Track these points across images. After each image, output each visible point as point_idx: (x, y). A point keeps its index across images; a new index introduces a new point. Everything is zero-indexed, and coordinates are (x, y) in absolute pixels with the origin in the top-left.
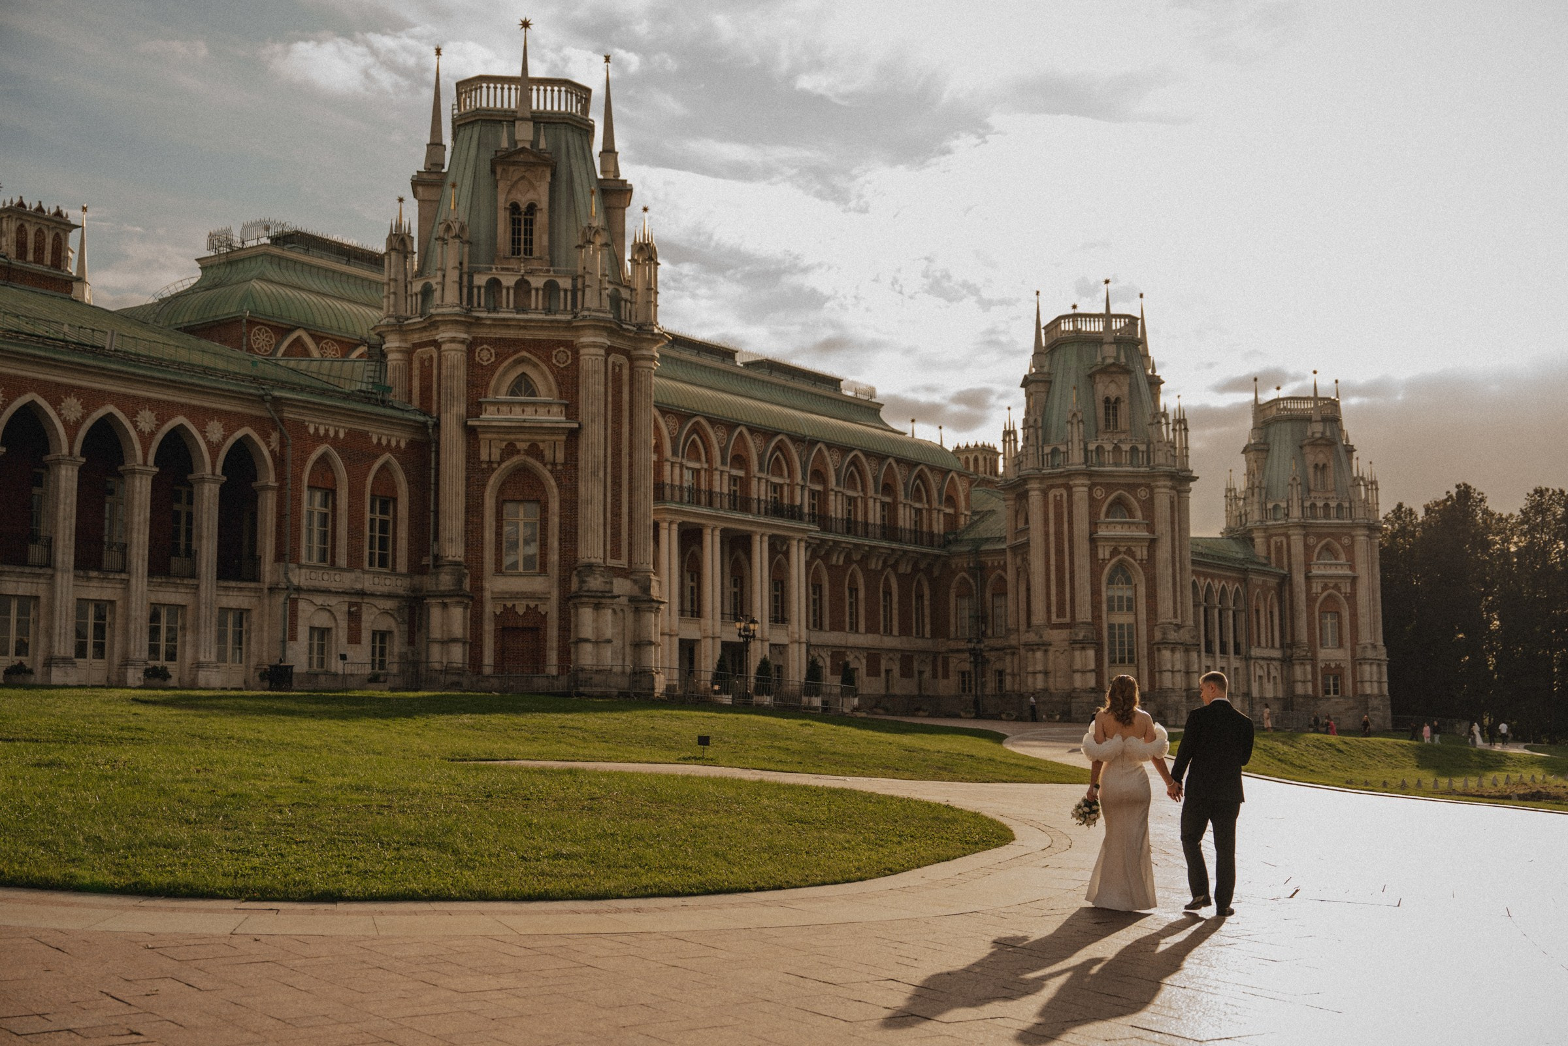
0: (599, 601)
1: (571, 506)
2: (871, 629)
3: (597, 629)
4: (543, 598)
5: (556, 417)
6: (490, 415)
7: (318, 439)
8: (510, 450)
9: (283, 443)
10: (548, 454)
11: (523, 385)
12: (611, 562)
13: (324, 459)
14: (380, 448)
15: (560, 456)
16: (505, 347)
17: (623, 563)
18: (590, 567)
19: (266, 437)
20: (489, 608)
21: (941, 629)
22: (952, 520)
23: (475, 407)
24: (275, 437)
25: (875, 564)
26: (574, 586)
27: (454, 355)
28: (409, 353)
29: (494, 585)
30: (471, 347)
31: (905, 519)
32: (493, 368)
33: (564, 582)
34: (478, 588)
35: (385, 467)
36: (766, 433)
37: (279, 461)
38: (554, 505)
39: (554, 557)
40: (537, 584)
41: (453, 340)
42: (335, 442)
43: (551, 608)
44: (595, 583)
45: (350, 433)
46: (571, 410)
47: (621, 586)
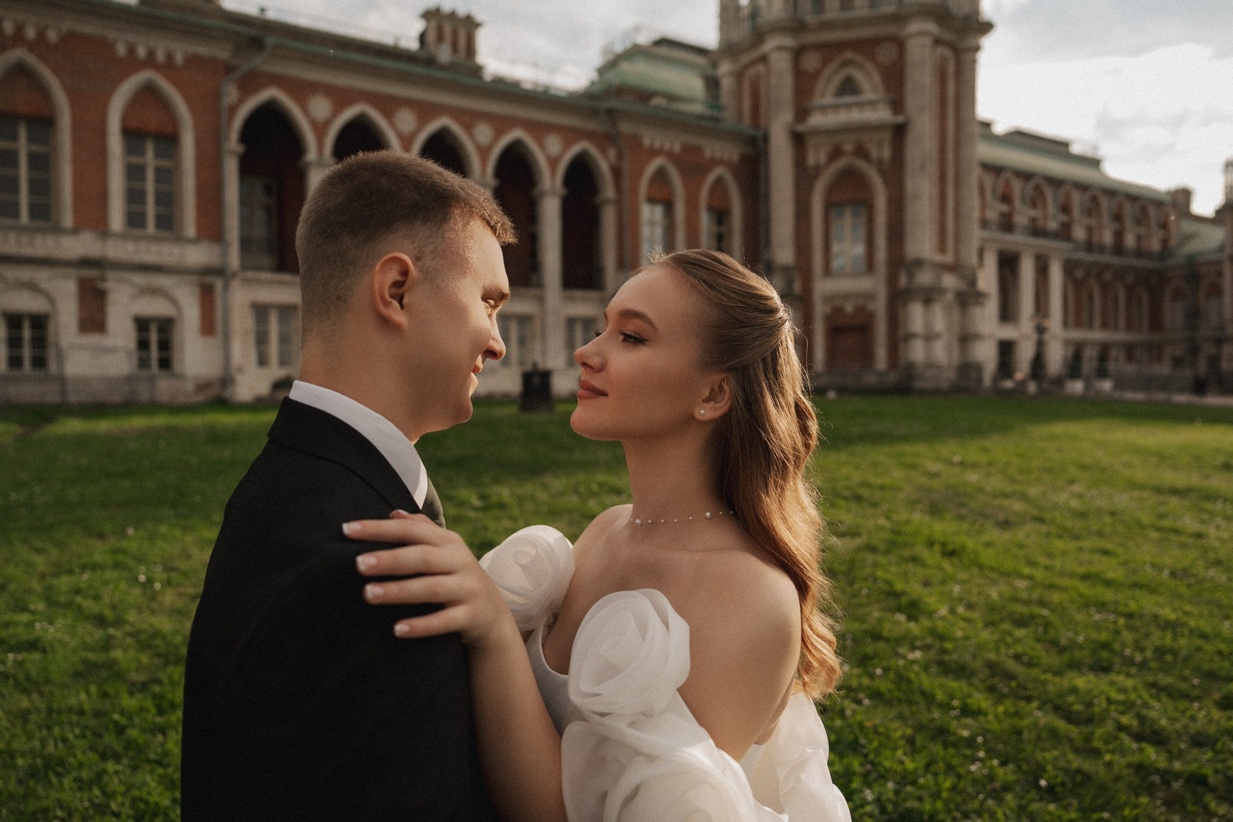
0: (929, 296)
1: (897, 205)
2: (1105, 326)
3: (928, 325)
4: (870, 296)
5: (883, 114)
6: (817, 120)
7: (654, 153)
8: (836, 153)
9: (620, 155)
10: (874, 153)
11: (849, 87)
12: (939, 258)
13: (661, 174)
14: (714, 163)
15: (886, 153)
16: (830, 50)
17: (949, 258)
18: (919, 263)
19: (603, 150)
20: (820, 309)
21: (1156, 324)
22: (1165, 242)
23: (802, 113)
24: (612, 152)
25: (1108, 276)
26: (903, 281)
27: (781, 64)
28: (739, 76)
29: (823, 287)
30: (798, 54)
31: (1130, 240)
32: (817, 74)
33: (892, 278)
34: (808, 290)
35: (719, 182)
36: (1025, 176)
37: (617, 173)
38: (881, 203)
39: (881, 255)
40: (864, 284)
41: (780, 48)
42: (670, 155)
43: (880, 307)
44: (924, 278)
45: (686, 148)
46: (897, 105)
47: (950, 281)
